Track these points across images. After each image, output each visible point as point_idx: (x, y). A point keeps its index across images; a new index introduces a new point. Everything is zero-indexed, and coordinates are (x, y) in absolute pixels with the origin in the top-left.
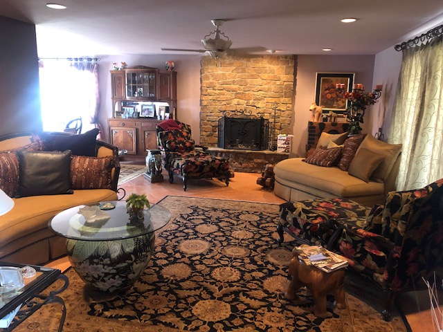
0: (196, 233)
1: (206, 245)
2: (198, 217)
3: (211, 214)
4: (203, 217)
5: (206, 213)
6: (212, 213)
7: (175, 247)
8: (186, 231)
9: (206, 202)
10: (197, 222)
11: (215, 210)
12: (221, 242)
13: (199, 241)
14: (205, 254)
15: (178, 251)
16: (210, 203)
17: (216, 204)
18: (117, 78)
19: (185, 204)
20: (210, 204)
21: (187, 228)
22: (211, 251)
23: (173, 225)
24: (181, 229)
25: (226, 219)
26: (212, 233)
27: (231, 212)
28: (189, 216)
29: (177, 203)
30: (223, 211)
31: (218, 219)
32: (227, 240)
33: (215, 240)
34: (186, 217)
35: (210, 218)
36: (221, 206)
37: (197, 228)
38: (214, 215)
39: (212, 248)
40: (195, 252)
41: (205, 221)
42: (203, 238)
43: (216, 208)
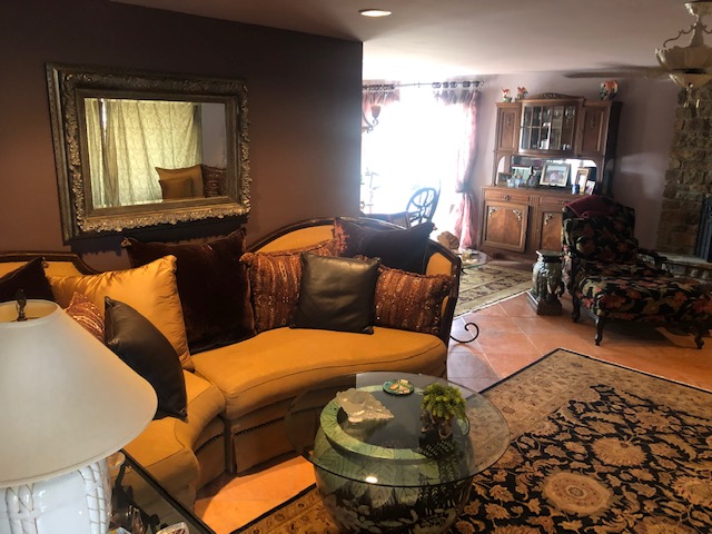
0: (590, 456)
1: (604, 499)
2: (606, 417)
3: (638, 416)
4: (617, 419)
5: (628, 410)
6: (642, 415)
7: (535, 480)
8: (569, 445)
9: (637, 381)
10: (601, 429)
11: (651, 406)
12: (641, 499)
13: (591, 481)
14: (595, 520)
15: (537, 495)
16: (644, 386)
17: (659, 391)
18: (506, 116)
19: (589, 376)
20: (643, 389)
21: (574, 439)
22: (610, 516)
23: (548, 425)
24: (560, 438)
25: (672, 439)
26: (625, 468)
27: (690, 421)
28: (587, 410)
29: (573, 370)
30: (671, 413)
31: (652, 432)
32: (660, 497)
33: (628, 489)
34: (580, 409)
35: (632, 426)
36: (670, 398)
37: (597, 446)
38: (646, 419)
39: (615, 511)
40: (574, 508)
41: (619, 433)
42: (603, 476)
43: (656, 401)
